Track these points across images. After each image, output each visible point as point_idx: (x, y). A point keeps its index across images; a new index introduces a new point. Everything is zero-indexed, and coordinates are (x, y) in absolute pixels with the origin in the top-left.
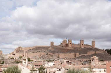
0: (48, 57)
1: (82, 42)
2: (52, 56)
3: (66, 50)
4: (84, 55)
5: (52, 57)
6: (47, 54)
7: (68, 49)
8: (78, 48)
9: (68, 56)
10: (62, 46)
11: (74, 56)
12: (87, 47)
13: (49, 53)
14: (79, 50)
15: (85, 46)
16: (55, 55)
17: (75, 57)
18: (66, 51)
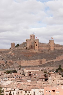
0: (8, 66)
1: (51, 42)
2: (13, 64)
3: (30, 54)
4: (52, 61)
5: (12, 66)
6: (7, 62)
7: (34, 53)
8: (46, 50)
9: (32, 63)
10: (26, 47)
11: (39, 63)
12: (57, 48)
13: (8, 61)
14: (47, 53)
15: (55, 48)
16: (16, 63)
17: (40, 65)
18: (30, 56)
